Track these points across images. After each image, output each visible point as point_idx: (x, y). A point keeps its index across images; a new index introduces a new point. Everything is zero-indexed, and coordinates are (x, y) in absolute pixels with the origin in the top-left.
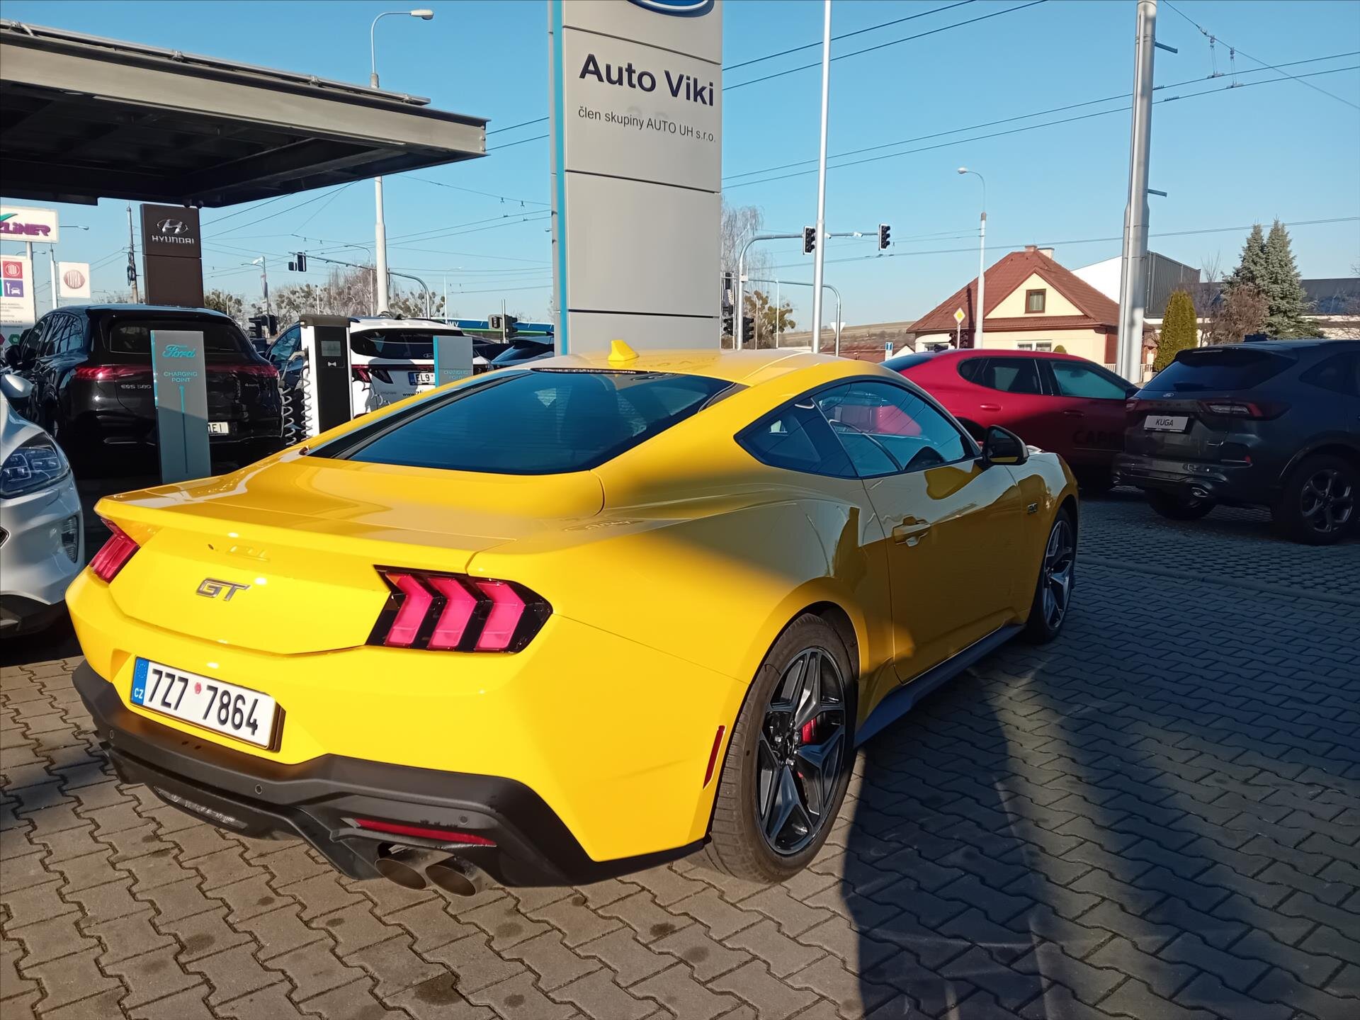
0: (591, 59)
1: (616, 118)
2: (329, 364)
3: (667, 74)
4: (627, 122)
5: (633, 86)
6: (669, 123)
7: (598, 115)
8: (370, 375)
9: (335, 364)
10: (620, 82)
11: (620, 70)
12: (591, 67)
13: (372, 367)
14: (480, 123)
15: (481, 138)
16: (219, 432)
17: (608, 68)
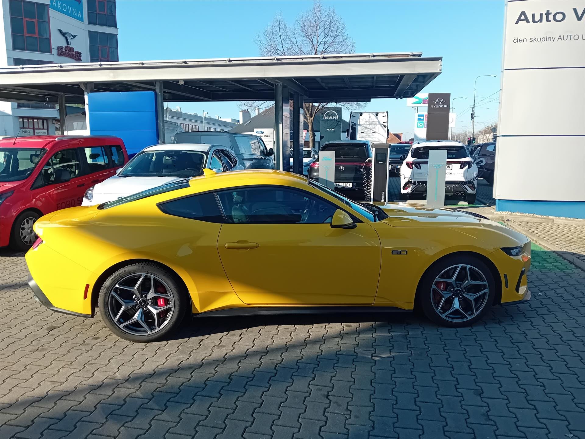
0: (523, 13)
1: (537, 40)
2: (380, 163)
3: (575, 10)
4: (543, 40)
5: (550, 21)
6: (574, 35)
7: (525, 40)
8: (413, 166)
9: (382, 162)
10: (541, 21)
11: (541, 15)
12: (523, 17)
13: (413, 163)
14: (440, 59)
15: (439, 65)
16: (349, 186)
17: (533, 16)
